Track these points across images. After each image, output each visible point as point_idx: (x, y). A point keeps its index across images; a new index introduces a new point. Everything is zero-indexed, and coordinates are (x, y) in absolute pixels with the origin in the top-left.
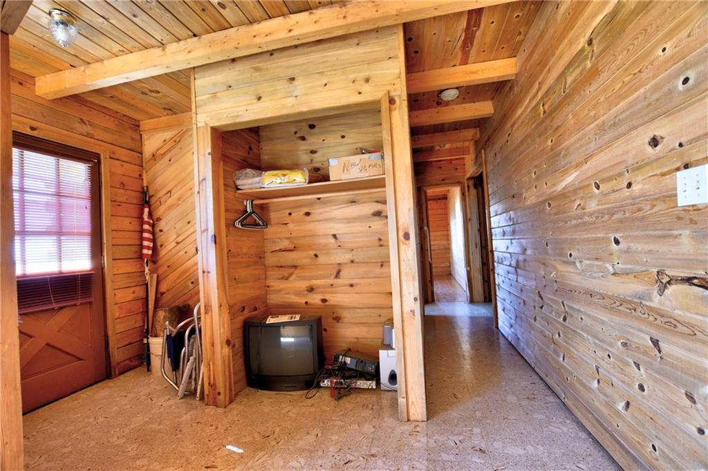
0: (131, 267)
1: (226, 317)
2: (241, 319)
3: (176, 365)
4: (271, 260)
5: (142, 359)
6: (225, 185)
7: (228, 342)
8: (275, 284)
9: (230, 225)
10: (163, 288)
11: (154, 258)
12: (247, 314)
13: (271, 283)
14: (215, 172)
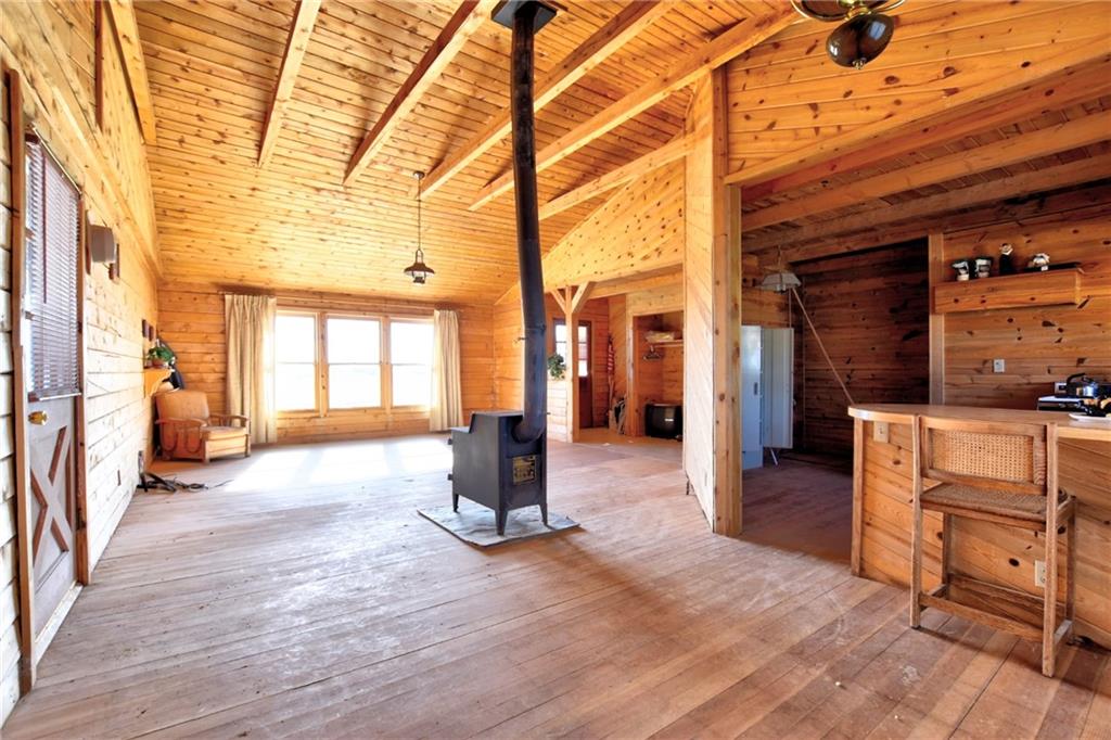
0: (603, 376)
1: (636, 400)
2: (645, 403)
3: (617, 421)
4: (665, 376)
5: (606, 423)
6: (640, 339)
7: (637, 411)
8: (668, 390)
9: (641, 359)
10: (617, 387)
11: (613, 372)
12: (648, 402)
13: (665, 388)
14: (634, 335)
